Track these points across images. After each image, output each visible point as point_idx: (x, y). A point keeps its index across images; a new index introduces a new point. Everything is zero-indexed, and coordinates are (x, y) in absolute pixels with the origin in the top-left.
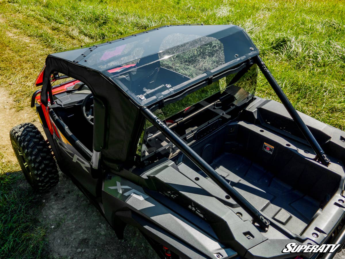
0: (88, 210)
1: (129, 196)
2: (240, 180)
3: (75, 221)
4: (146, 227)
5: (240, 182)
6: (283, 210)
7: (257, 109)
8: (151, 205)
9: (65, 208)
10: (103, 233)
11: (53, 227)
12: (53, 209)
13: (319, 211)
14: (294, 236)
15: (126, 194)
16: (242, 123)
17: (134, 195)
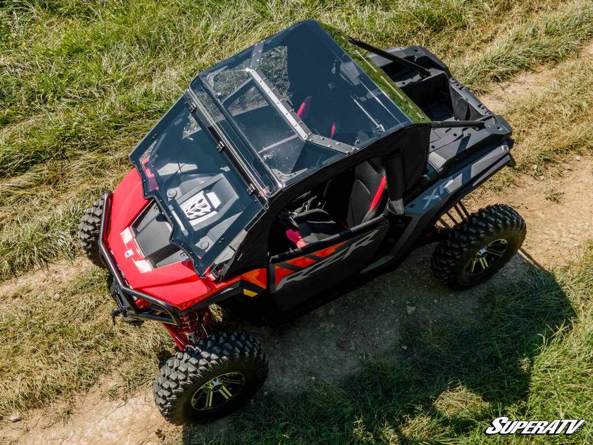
17: (447, 186)
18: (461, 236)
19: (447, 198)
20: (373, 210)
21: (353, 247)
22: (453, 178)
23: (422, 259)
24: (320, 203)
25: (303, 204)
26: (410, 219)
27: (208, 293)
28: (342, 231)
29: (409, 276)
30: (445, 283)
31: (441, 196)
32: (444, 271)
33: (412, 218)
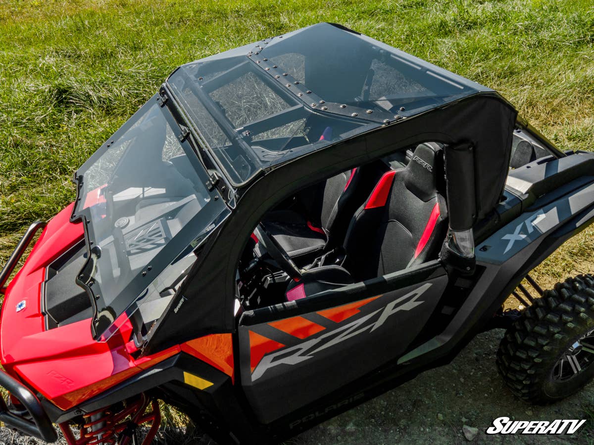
1: (534, 228)
15: (530, 231)
17: (535, 222)
18: (549, 315)
19: (540, 241)
20: (418, 257)
21: (389, 310)
22: (545, 212)
23: (475, 355)
24: (338, 260)
25: (316, 260)
26: (481, 270)
27: (112, 375)
29: (459, 378)
30: (523, 391)
31: (529, 235)
32: (524, 371)
33: (485, 267)
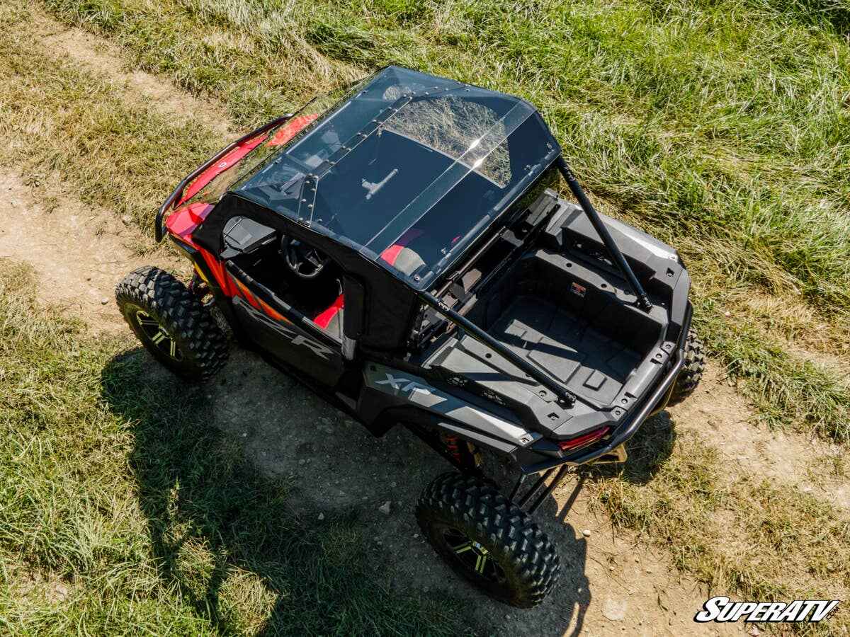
0: (292, 400)
1: (410, 391)
2: (541, 339)
3: (276, 420)
4: (442, 424)
5: (542, 342)
6: (597, 372)
7: (561, 230)
8: (440, 399)
9: (250, 402)
10: (329, 431)
11: (245, 435)
12: (231, 406)
13: (633, 373)
14: (601, 408)
15: (406, 389)
16: (541, 254)
22: (433, 393)
28: (296, 309)
